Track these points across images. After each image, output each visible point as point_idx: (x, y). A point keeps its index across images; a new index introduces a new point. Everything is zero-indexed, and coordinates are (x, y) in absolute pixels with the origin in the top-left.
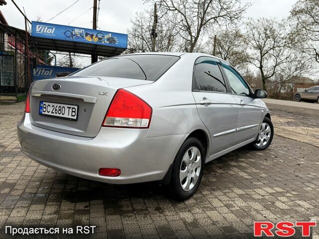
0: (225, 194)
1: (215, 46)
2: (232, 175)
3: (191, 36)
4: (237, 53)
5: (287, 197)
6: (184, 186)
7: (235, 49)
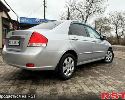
0: (85, 78)
1: (96, 24)
2: (91, 72)
3: (84, 20)
4: (105, 27)
5: (113, 80)
6: (65, 74)
7: (105, 25)
